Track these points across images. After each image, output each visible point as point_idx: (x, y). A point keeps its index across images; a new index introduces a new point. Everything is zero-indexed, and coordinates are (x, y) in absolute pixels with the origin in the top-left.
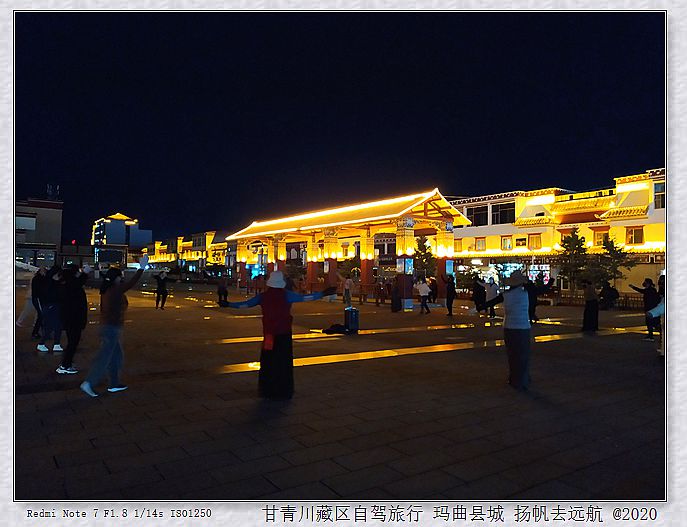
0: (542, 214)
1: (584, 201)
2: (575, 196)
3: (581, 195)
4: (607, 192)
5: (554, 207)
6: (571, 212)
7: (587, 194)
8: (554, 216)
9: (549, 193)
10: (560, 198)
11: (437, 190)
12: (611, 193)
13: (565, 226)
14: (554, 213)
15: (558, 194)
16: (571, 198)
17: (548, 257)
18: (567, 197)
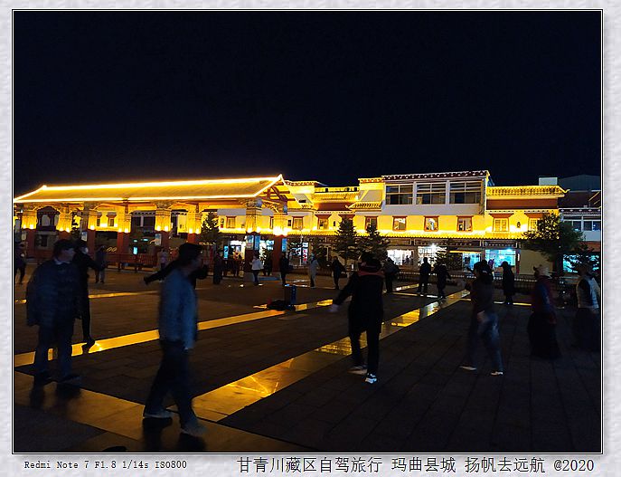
0: (304, 201)
1: (336, 194)
2: (330, 189)
3: (334, 189)
4: (353, 188)
5: (313, 197)
6: (326, 201)
7: (338, 189)
8: (314, 203)
9: (311, 184)
10: (318, 189)
11: (281, 176)
12: (356, 190)
13: (320, 213)
14: (314, 201)
15: (317, 186)
16: (327, 191)
17: (308, 236)
18: (324, 189)
